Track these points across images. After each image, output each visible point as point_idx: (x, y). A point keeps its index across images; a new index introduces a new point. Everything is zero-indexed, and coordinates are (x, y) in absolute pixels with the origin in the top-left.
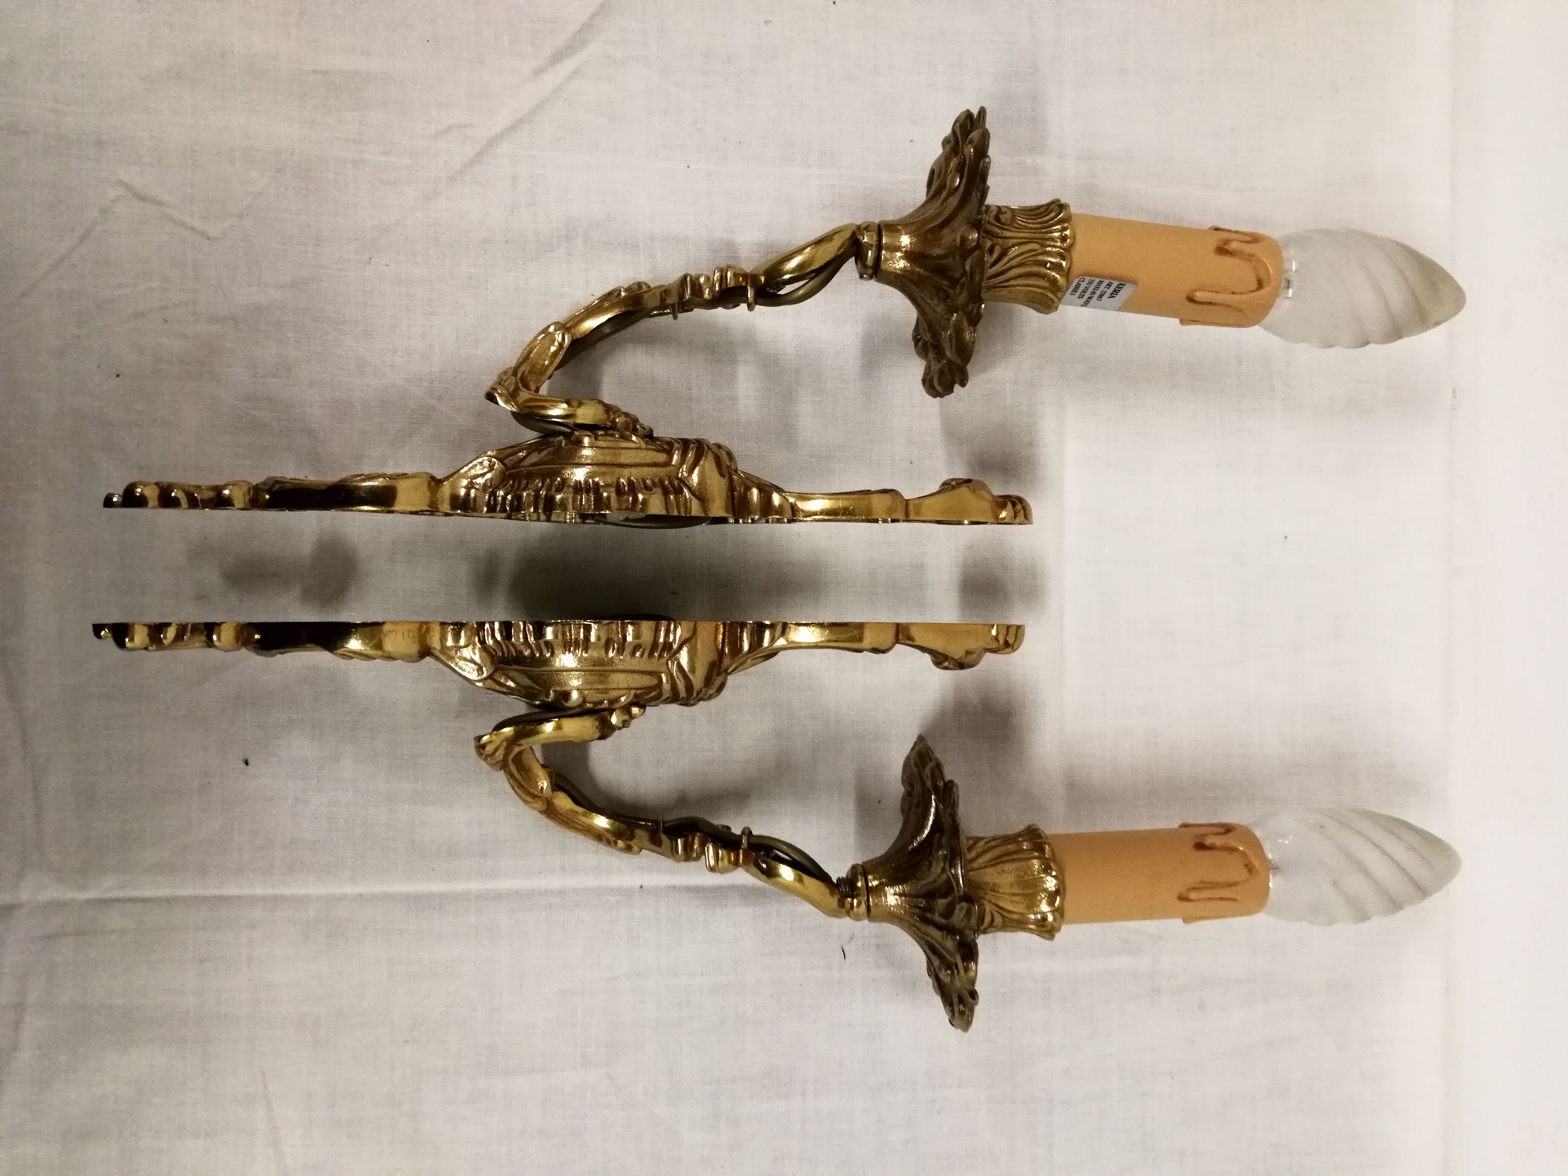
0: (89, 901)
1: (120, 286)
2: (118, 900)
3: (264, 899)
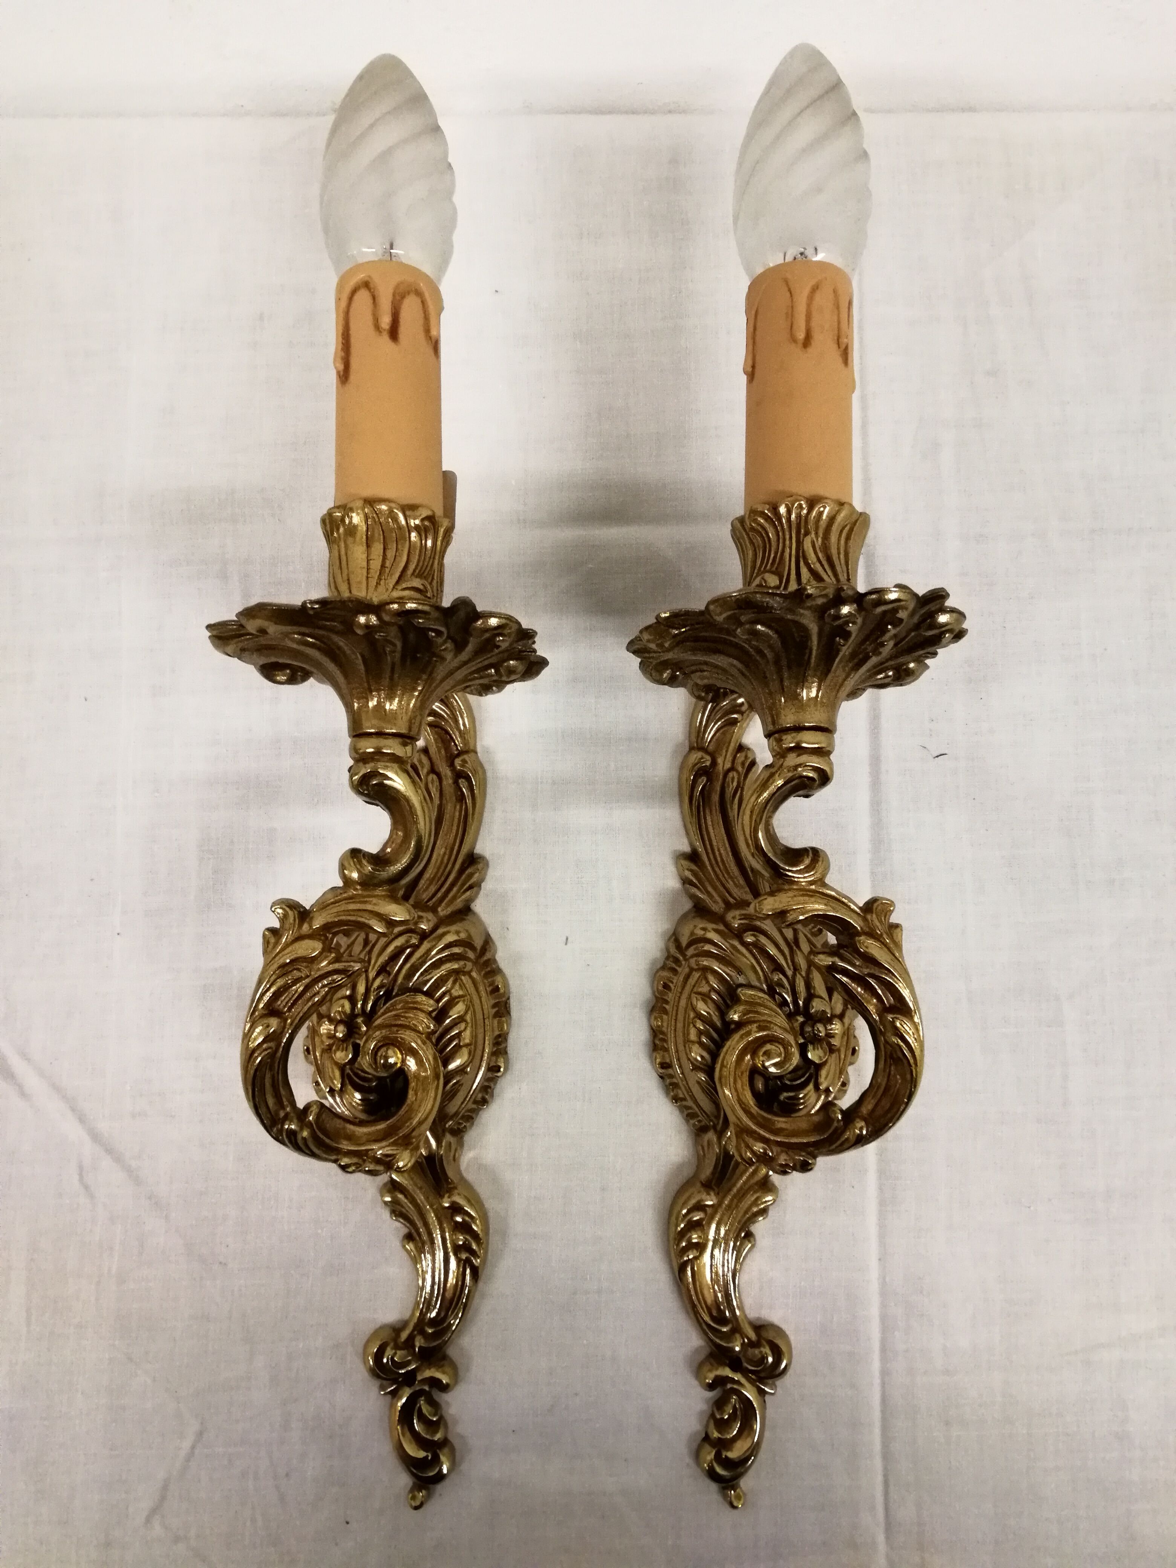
0: (887, 1538)
1: (253, 1520)
2: (887, 1509)
3: (884, 1360)
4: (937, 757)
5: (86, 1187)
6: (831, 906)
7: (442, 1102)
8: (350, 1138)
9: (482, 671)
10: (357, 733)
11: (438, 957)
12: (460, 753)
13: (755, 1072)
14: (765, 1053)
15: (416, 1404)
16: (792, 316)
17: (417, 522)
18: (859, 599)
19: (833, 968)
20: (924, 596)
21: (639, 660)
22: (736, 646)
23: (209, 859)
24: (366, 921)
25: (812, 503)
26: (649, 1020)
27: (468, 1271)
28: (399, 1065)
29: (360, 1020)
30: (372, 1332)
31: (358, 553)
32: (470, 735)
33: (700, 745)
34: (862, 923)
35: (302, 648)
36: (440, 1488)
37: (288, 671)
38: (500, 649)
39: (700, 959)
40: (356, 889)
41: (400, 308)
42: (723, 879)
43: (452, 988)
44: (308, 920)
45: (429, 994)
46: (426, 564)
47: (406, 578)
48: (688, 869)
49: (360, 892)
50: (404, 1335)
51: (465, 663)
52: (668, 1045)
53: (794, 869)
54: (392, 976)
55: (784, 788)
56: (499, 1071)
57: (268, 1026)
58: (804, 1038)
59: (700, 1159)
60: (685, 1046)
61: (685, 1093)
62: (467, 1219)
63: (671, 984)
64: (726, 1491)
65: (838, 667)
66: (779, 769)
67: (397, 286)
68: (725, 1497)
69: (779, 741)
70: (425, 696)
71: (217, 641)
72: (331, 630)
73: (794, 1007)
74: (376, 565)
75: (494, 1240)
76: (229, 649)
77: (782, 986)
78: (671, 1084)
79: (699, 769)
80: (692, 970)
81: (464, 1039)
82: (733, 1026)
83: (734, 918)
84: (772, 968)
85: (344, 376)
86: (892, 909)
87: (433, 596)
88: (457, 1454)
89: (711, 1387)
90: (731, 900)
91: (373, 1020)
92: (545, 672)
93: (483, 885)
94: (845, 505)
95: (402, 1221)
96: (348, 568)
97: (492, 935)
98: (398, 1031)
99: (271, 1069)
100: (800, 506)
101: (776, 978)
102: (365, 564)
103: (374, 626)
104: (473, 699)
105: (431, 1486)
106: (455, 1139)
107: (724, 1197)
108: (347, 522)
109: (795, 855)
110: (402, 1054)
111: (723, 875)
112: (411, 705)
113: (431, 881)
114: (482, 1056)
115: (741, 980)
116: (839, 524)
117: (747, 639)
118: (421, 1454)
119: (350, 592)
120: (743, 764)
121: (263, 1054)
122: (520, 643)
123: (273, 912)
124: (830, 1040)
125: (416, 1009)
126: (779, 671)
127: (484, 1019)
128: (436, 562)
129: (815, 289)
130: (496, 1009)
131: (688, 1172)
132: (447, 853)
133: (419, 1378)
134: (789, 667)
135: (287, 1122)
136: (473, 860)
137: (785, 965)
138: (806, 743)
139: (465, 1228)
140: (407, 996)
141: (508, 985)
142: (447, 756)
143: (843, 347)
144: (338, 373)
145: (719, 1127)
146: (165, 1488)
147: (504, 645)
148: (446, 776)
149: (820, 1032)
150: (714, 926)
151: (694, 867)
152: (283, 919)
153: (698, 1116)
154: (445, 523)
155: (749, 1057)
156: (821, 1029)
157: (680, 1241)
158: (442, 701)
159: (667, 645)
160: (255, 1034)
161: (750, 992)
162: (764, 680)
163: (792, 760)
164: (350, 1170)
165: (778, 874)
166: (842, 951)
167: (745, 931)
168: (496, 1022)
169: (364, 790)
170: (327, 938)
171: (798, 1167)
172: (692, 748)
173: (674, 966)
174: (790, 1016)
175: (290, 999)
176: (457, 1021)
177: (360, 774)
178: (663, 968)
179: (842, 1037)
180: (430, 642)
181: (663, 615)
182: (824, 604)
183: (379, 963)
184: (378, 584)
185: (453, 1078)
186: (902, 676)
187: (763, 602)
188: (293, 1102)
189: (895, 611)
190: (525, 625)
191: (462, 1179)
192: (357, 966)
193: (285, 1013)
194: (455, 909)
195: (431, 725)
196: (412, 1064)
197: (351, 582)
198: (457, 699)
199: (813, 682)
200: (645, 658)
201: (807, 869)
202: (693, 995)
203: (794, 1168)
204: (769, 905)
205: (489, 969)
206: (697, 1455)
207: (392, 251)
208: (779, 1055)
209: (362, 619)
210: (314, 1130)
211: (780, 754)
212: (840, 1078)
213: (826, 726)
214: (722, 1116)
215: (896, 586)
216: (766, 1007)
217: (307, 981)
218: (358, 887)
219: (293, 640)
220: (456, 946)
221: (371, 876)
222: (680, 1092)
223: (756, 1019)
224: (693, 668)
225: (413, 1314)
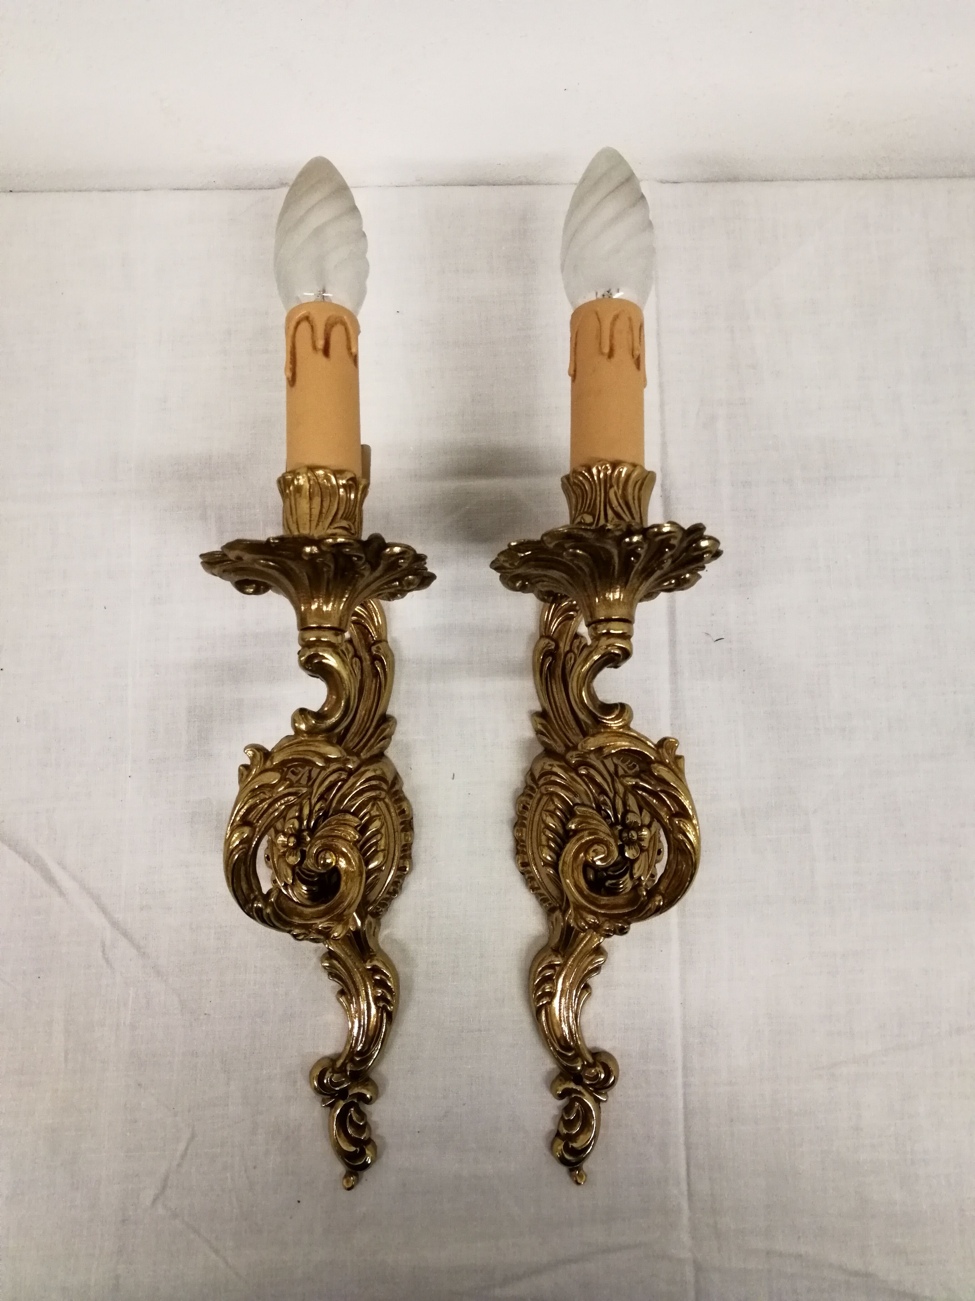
0: (690, 1208)
1: (230, 1203)
2: (689, 1184)
3: (685, 1076)
4: (717, 640)
5: (107, 961)
6: (633, 743)
7: (365, 892)
8: (300, 915)
9: (390, 583)
10: (304, 627)
11: (361, 788)
12: (376, 642)
13: (588, 866)
14: (594, 851)
15: (348, 1113)
16: (601, 336)
17: (344, 482)
18: (643, 531)
19: (637, 787)
20: (689, 529)
21: (499, 574)
22: (564, 564)
23: (194, 722)
24: (311, 759)
25: (615, 465)
26: (513, 833)
27: (385, 1015)
28: (334, 864)
29: (305, 833)
30: (316, 1061)
31: (304, 505)
32: (382, 629)
33: (547, 634)
34: (656, 755)
35: (265, 569)
36: (366, 1174)
37: (254, 586)
38: (402, 568)
39: (548, 786)
40: (303, 737)
41: (330, 334)
42: (564, 730)
43: (371, 810)
44: (270, 758)
45: (355, 814)
46: (350, 510)
47: (337, 520)
48: (539, 723)
49: (306, 738)
50: (339, 1063)
51: (378, 578)
52: (526, 849)
53: (608, 718)
54: (328, 802)
55: (600, 661)
56: (405, 870)
57: (243, 833)
58: (622, 841)
59: (551, 931)
60: (538, 849)
61: (539, 884)
62: (383, 977)
63: (528, 806)
64: (573, 1173)
65: (633, 578)
66: (595, 649)
67: (328, 319)
68: (572, 1176)
69: (595, 629)
70: (350, 601)
71: (206, 565)
72: (287, 557)
73: (614, 818)
74: (316, 511)
75: (403, 993)
76: (215, 571)
77: (606, 804)
78: (529, 878)
79: (546, 652)
80: (542, 795)
81: (380, 846)
82: (571, 833)
83: (571, 757)
84: (599, 791)
85: (292, 381)
86: (677, 745)
87: (356, 532)
88: (378, 1150)
89: (561, 1097)
90: (571, 745)
91: (315, 833)
92: (434, 584)
93: (393, 737)
94: (638, 467)
95: (336, 980)
96: (296, 514)
97: (400, 773)
98: (333, 840)
99: (245, 864)
100: (606, 468)
101: (602, 799)
102: (308, 511)
103: (315, 554)
104: (384, 603)
105: (359, 1172)
106: (375, 920)
107: (568, 959)
108: (296, 482)
109: (608, 708)
110: (336, 856)
111: (565, 727)
112: (341, 608)
113: (355, 734)
114: (393, 859)
115: (578, 801)
116: (633, 481)
117: (571, 560)
118: (352, 1149)
119: (299, 531)
120: (578, 647)
121: (240, 853)
122: (416, 564)
123: (246, 753)
124: (641, 842)
125: (346, 824)
126: (593, 580)
127: (394, 832)
128: (357, 509)
129: (616, 318)
130: (403, 826)
131: (543, 942)
132: (367, 714)
133: (350, 1094)
134: (600, 578)
135: (256, 902)
136: (385, 719)
137: (608, 789)
138: (612, 630)
139: (381, 984)
140: (339, 816)
141: (412, 810)
142: (366, 644)
143: (636, 357)
144: (288, 379)
145: (563, 908)
146: (166, 1179)
147: (405, 566)
148: (365, 659)
149: (633, 837)
150: (558, 763)
151: (544, 722)
152: (253, 758)
153: (549, 900)
154: (363, 482)
155: (582, 854)
156: (634, 835)
157: (537, 991)
158: (362, 605)
159: (516, 564)
160: (234, 838)
161: (583, 809)
162: (584, 587)
163: (604, 642)
164: (301, 937)
165: (598, 722)
166: (642, 775)
167: (580, 766)
168: (403, 835)
169: (309, 667)
170: (283, 771)
171: (617, 931)
172: (542, 637)
173: (530, 792)
174: (612, 826)
175: (258, 813)
176: (375, 833)
177: (306, 656)
178: (523, 795)
179: (650, 842)
180: (353, 564)
181: (513, 544)
182: (620, 536)
183: (319, 792)
184: (317, 525)
185: (372, 874)
186: (682, 584)
187: (578, 534)
188: (260, 889)
189: (669, 539)
190: (419, 551)
191: (380, 950)
192: (304, 790)
193: (254, 824)
194: (373, 754)
195: (354, 622)
196: (343, 864)
197: (299, 523)
198: (373, 604)
199: (617, 588)
200: (503, 573)
201: (617, 718)
202: (543, 812)
203: (615, 933)
204: (592, 744)
205: (397, 797)
206: (551, 1147)
207: (324, 295)
208: (604, 853)
209: (308, 549)
210: (275, 908)
211: (597, 638)
212: (649, 870)
213: (627, 618)
214: (565, 899)
215: (668, 523)
216: (595, 819)
217: (270, 800)
218: (305, 735)
219: (260, 564)
220: (374, 780)
221: (314, 726)
222: (535, 883)
223: (587, 827)
224: (537, 579)
225: (345, 1048)
